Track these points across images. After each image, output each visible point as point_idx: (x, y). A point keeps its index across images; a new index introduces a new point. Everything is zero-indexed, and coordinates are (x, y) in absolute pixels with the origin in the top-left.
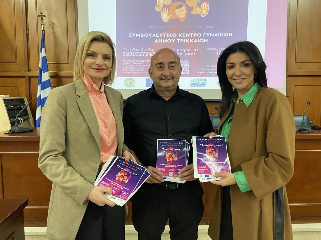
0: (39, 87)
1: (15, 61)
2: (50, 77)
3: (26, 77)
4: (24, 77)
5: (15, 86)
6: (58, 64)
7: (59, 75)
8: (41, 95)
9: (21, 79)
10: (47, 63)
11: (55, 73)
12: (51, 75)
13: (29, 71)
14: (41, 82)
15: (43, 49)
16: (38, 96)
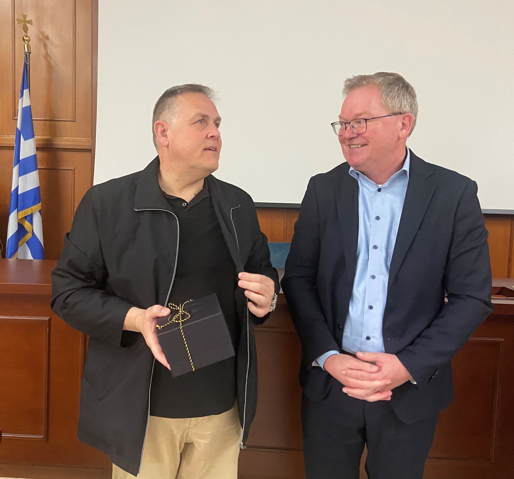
0: (15, 170)
2: (38, 149)
6: (52, 122)
7: (54, 144)
8: (17, 189)
10: (32, 120)
11: (47, 140)
12: (38, 144)
14: (18, 161)
15: (26, 92)
16: (13, 189)
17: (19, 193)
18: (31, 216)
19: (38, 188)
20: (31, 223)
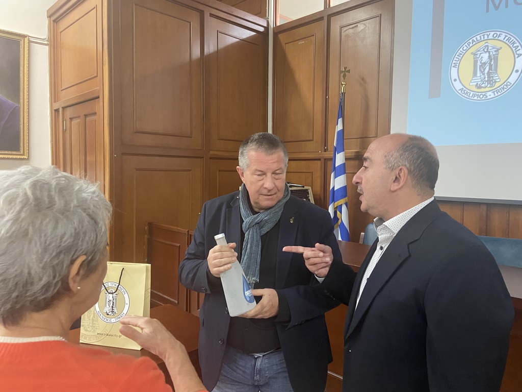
0: (332, 175)
1: (311, 138)
2: (346, 159)
3: (322, 160)
4: (319, 160)
5: (309, 171)
8: (334, 188)
9: (316, 161)
10: (343, 139)
11: (357, 152)
13: (325, 151)
14: (335, 168)
15: (340, 120)
16: (331, 188)
17: (335, 190)
18: (341, 205)
19: (345, 187)
20: (341, 213)
